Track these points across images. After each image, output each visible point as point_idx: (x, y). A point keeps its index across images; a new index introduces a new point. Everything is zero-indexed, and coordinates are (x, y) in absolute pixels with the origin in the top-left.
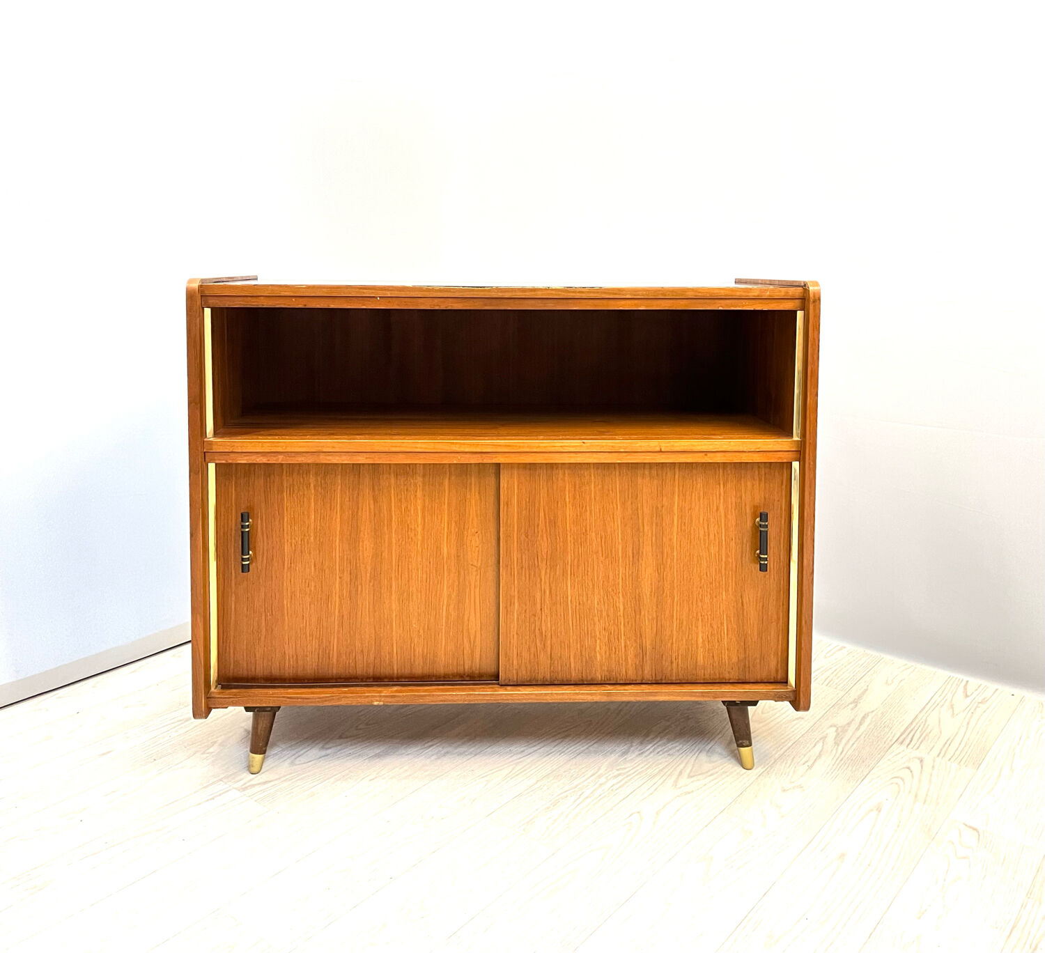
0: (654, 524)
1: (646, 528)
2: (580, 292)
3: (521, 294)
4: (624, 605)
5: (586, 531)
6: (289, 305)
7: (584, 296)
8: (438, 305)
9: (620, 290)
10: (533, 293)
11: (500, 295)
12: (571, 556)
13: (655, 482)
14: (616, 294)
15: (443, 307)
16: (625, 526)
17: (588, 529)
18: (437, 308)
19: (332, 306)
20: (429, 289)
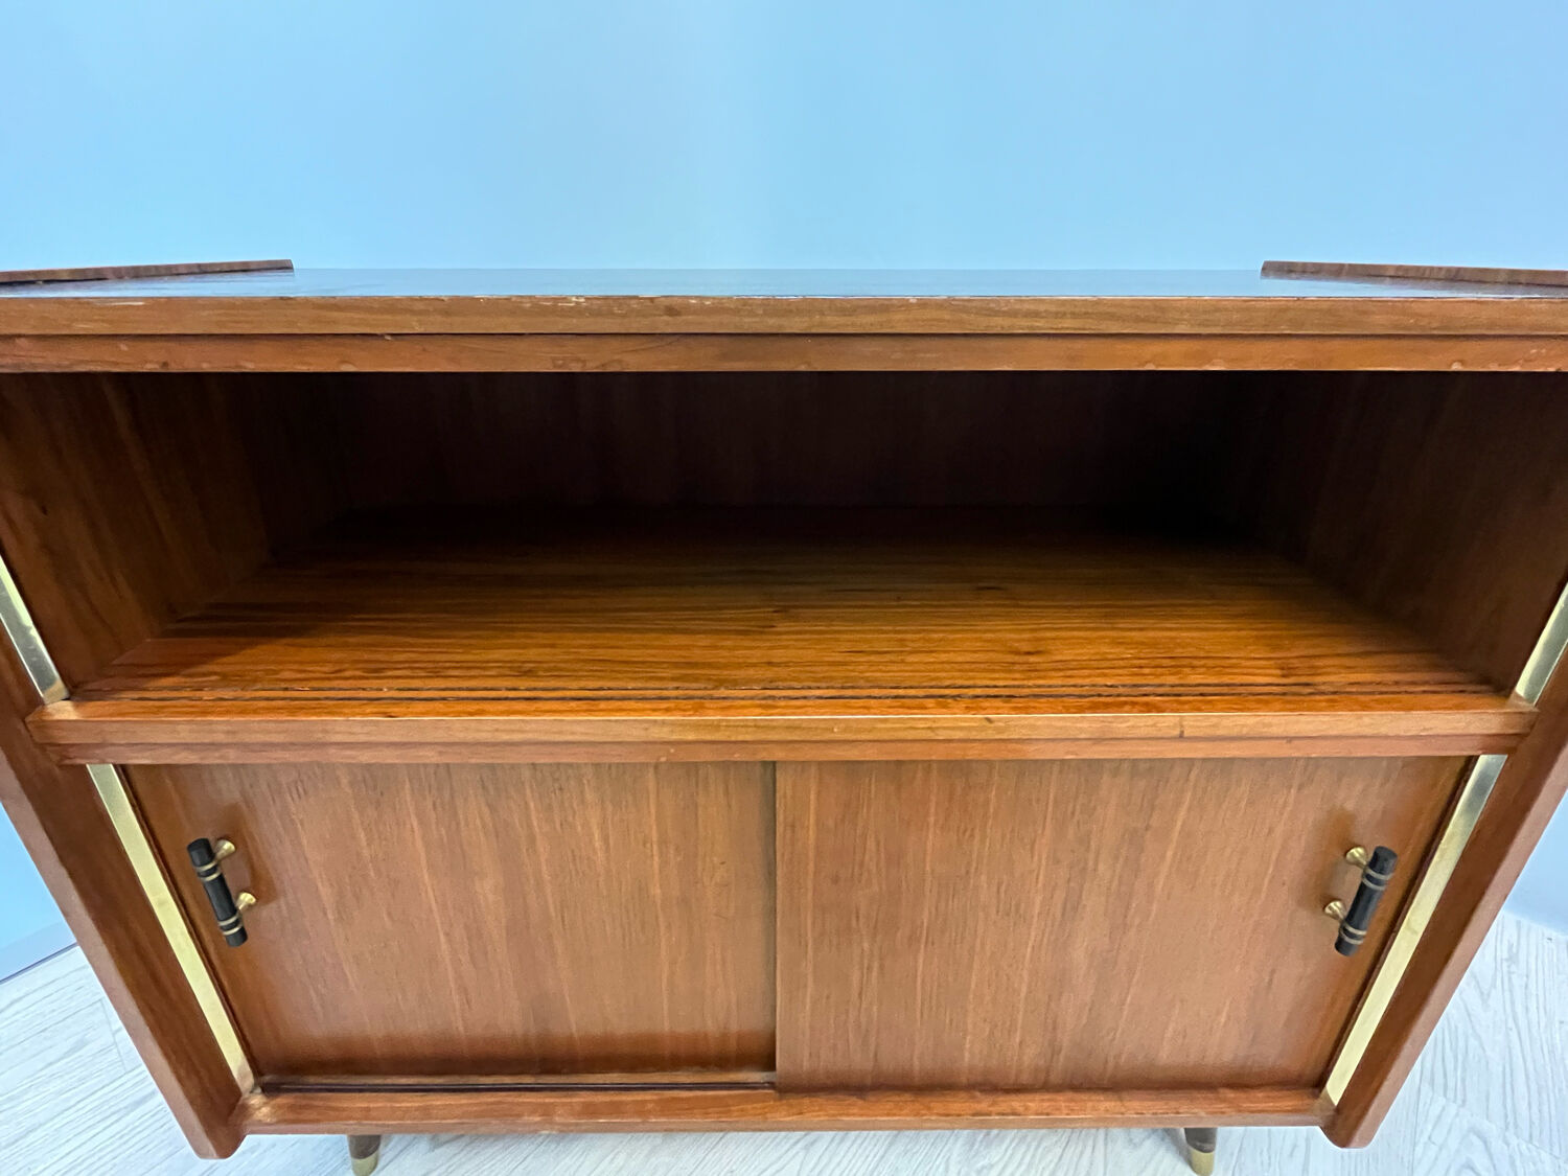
0: (1121, 860)
1: (1101, 867)
2: (1029, 314)
3: (842, 320)
4: (1029, 986)
5: (968, 872)
6: (116, 364)
7: (1042, 325)
8: (578, 360)
9: (1161, 307)
10: (883, 318)
11: (771, 324)
12: (930, 913)
13: (1142, 784)
14: (1146, 320)
15: (592, 367)
16: (1057, 862)
17: (973, 870)
18: (576, 368)
19: (250, 367)
20: (554, 307)
